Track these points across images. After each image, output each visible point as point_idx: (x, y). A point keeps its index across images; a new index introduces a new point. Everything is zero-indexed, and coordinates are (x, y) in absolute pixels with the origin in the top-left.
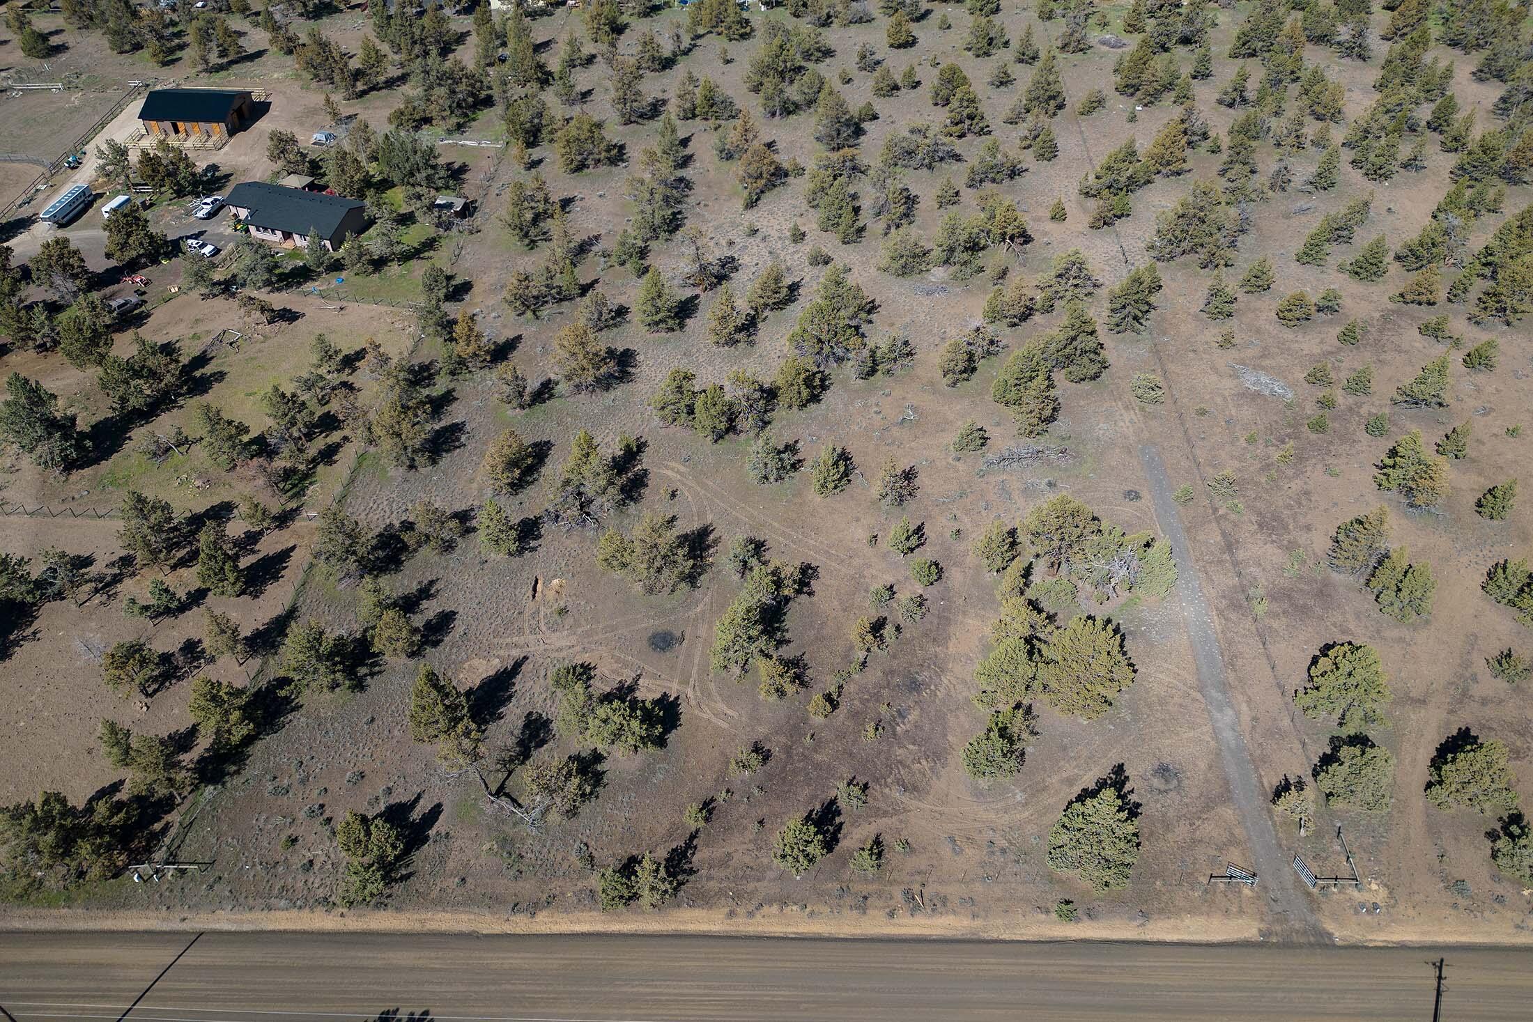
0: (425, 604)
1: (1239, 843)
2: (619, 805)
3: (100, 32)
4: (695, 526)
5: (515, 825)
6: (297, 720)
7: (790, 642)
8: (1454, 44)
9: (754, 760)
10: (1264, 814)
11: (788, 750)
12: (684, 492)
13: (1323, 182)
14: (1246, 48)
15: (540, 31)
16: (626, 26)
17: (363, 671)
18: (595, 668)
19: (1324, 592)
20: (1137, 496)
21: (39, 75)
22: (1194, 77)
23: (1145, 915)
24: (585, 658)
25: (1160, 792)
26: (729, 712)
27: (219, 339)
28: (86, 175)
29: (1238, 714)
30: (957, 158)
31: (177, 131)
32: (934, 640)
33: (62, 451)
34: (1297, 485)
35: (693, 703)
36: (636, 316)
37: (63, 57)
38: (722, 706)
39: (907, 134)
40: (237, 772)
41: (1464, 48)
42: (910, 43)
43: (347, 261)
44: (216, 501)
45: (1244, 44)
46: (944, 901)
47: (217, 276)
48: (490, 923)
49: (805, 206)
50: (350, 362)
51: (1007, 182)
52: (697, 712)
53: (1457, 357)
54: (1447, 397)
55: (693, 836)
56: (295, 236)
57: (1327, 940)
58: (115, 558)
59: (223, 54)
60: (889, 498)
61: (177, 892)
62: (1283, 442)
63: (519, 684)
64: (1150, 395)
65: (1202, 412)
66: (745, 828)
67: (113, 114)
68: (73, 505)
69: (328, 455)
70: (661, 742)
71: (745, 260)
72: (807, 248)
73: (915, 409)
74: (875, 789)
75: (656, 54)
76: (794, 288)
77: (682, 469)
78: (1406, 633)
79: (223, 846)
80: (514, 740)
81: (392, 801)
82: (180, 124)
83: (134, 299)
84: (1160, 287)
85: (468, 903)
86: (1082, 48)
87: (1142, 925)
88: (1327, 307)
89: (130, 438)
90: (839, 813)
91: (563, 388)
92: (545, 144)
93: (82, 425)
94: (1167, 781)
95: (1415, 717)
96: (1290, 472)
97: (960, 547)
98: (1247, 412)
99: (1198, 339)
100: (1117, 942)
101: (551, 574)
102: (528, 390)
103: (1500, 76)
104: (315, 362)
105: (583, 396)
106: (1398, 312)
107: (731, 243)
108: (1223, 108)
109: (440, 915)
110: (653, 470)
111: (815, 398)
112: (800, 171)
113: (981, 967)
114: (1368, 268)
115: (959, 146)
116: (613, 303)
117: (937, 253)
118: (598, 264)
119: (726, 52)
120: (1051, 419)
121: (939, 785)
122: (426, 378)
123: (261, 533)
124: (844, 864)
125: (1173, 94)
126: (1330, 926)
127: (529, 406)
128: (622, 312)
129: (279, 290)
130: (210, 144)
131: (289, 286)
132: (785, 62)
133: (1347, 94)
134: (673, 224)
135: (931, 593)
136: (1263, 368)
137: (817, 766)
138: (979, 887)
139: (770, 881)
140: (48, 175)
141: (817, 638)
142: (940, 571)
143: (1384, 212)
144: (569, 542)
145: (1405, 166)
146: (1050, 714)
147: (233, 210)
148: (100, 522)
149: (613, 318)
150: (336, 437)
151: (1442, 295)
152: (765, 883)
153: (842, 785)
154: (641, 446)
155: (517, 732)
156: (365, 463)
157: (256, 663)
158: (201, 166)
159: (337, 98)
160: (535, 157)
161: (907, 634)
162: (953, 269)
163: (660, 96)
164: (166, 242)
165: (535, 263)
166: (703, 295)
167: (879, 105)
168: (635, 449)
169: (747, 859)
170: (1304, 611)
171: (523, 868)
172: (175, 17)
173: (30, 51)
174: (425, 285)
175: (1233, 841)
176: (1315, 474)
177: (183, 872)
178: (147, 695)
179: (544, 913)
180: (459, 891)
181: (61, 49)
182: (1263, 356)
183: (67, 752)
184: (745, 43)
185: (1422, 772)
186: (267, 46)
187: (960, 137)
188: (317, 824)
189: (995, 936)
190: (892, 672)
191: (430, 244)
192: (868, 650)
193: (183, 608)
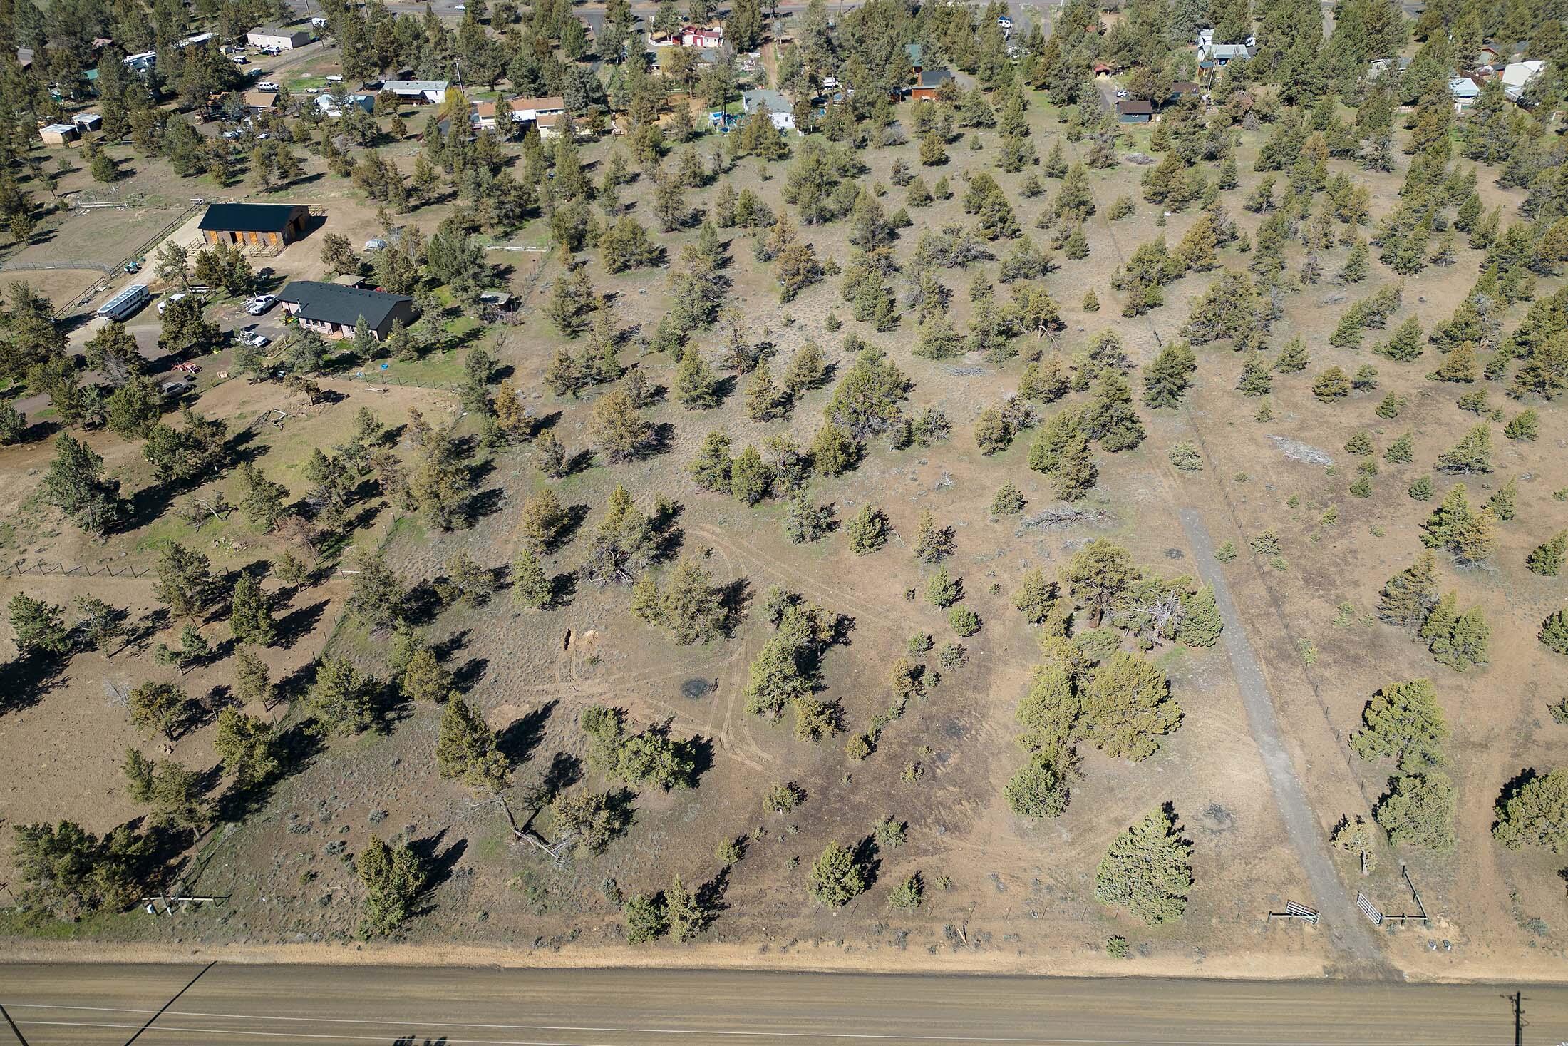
0: (456, 653)
1: (1298, 882)
2: (648, 842)
3: (166, 159)
4: (731, 580)
5: (541, 861)
6: (321, 763)
7: (825, 688)
8: (1475, 157)
9: (789, 798)
10: (1324, 854)
11: (823, 791)
12: (718, 550)
13: (1353, 274)
14: (1271, 161)
15: (587, 155)
16: (669, 150)
17: (390, 715)
18: (626, 713)
19: (1375, 644)
20: (1180, 554)
21: (106, 196)
22: (1222, 188)
23: (1202, 952)
24: (618, 704)
25: (1213, 832)
26: (765, 755)
27: (265, 418)
28: (147, 277)
29: (1291, 757)
30: (990, 258)
31: (235, 240)
32: (975, 688)
33: (104, 512)
34: (1341, 545)
35: (726, 746)
36: (674, 395)
37: (130, 181)
38: (755, 749)
39: (941, 234)
40: (259, 810)
41: (1486, 160)
42: (942, 161)
43: (392, 348)
44: (252, 561)
45: (1268, 158)
46: (988, 937)
47: (267, 362)
48: (511, 957)
49: (841, 299)
50: (392, 437)
51: (1039, 277)
52: (729, 755)
53: (1497, 431)
54: (1490, 463)
55: (725, 872)
56: (344, 328)
57: (1396, 978)
58: (149, 612)
59: (283, 175)
60: (926, 555)
61: (191, 924)
62: (1326, 505)
63: (551, 727)
64: (1187, 462)
65: (1242, 478)
66: (779, 866)
67: (174, 227)
68: (112, 566)
69: (366, 519)
70: (693, 781)
71: (782, 346)
72: (841, 336)
73: (951, 477)
74: (914, 829)
75: (697, 171)
76: (830, 370)
77: (718, 530)
78: (1461, 680)
79: (240, 880)
80: (543, 779)
81: (415, 839)
82: (238, 234)
83: (184, 383)
84: (1195, 367)
85: (491, 936)
86: (1110, 165)
87: (1199, 961)
88: (1364, 383)
89: (172, 505)
90: (877, 850)
91: (600, 458)
92: (589, 249)
93: (125, 492)
94: (1220, 822)
95: (1477, 760)
96: (1334, 532)
97: (999, 601)
98: (1288, 479)
99: (1236, 412)
100: (1171, 978)
101: (584, 626)
102: (567, 457)
103: (1522, 183)
104: (358, 435)
105: (621, 466)
106: (1436, 389)
107: (768, 332)
108: (1250, 214)
109: (461, 949)
110: (688, 532)
111: (850, 466)
112: (837, 271)
113: (1029, 1002)
114: (1402, 350)
115: (991, 248)
116: (651, 384)
117: (972, 337)
118: (638, 351)
119: (764, 169)
120: (1087, 483)
121: (980, 825)
122: (468, 450)
123: (295, 590)
124: (883, 901)
125: (1201, 201)
126: (1398, 964)
127: (567, 474)
128: (660, 391)
129: (325, 375)
130: (266, 251)
131: (335, 371)
132: (821, 175)
133: (1372, 201)
134: (711, 316)
135: (970, 643)
136: (1302, 439)
137: (855, 807)
138: (1024, 924)
139: (805, 917)
140: (108, 278)
141: (854, 686)
142: (979, 623)
143: (1416, 301)
144: (602, 597)
145: (1434, 261)
146: (1094, 759)
147: (285, 305)
148: (137, 581)
149: (652, 395)
150: (374, 502)
151: (1479, 373)
152: (799, 920)
153: (880, 823)
154: (677, 510)
155: (546, 772)
156: (402, 527)
157: (283, 709)
158: (256, 270)
159: (391, 211)
160: (578, 260)
161: (946, 681)
162: (987, 353)
163: (701, 207)
164: (218, 334)
165: (577, 349)
166: (740, 377)
167: (913, 214)
168: (671, 511)
169: (781, 896)
170: (1356, 661)
171: (548, 903)
172: (239, 147)
173: (100, 176)
174: (468, 367)
175: (1292, 880)
176: (1361, 535)
177: (198, 905)
178: (172, 738)
179: (569, 947)
180: (481, 925)
181: (131, 173)
182: (1302, 429)
183: (89, 792)
184: (784, 163)
185: (1488, 812)
186: (325, 169)
187: (992, 239)
188: (337, 861)
189: (1043, 972)
190: (931, 718)
191: (474, 334)
192: (907, 695)
193: (213, 658)
